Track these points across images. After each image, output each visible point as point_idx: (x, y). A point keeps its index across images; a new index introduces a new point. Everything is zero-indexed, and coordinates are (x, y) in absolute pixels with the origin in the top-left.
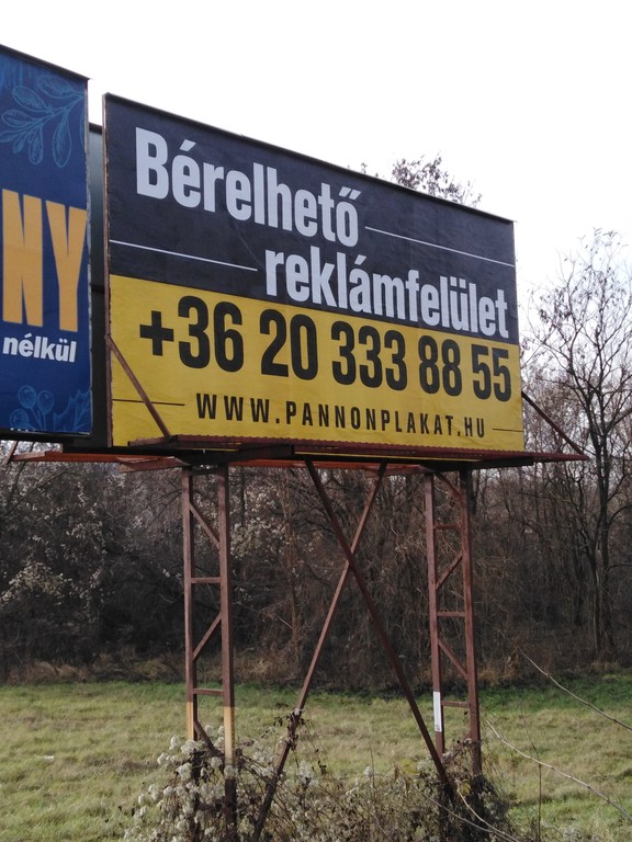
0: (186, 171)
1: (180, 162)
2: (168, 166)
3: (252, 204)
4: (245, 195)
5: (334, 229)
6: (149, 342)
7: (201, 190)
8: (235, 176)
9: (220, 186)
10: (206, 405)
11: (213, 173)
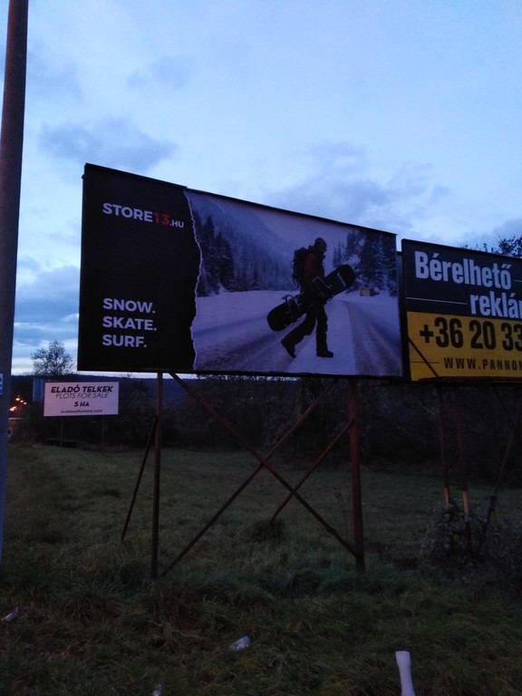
0: (436, 266)
1: (433, 262)
2: (428, 265)
3: (463, 276)
4: (460, 272)
5: (500, 282)
6: (423, 338)
7: (442, 273)
8: (456, 265)
9: (450, 270)
10: (448, 363)
11: (446, 265)
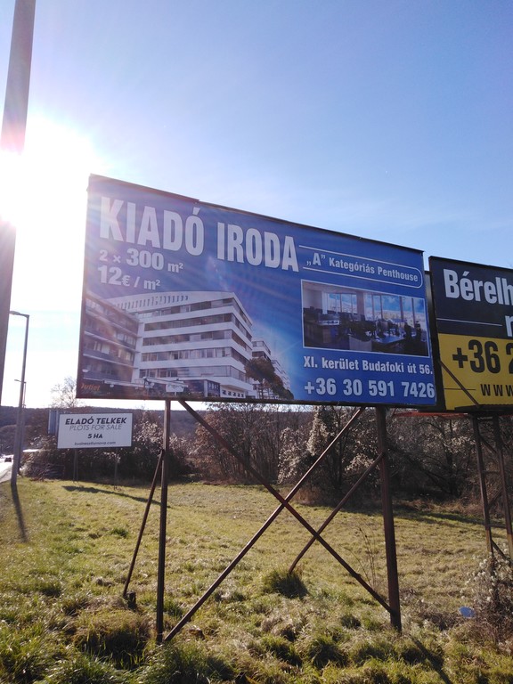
0: (466, 285)
1: (463, 281)
2: (458, 284)
3: (496, 295)
4: (493, 292)
6: (457, 362)
8: (488, 284)
10: (485, 390)
11: (478, 284)
